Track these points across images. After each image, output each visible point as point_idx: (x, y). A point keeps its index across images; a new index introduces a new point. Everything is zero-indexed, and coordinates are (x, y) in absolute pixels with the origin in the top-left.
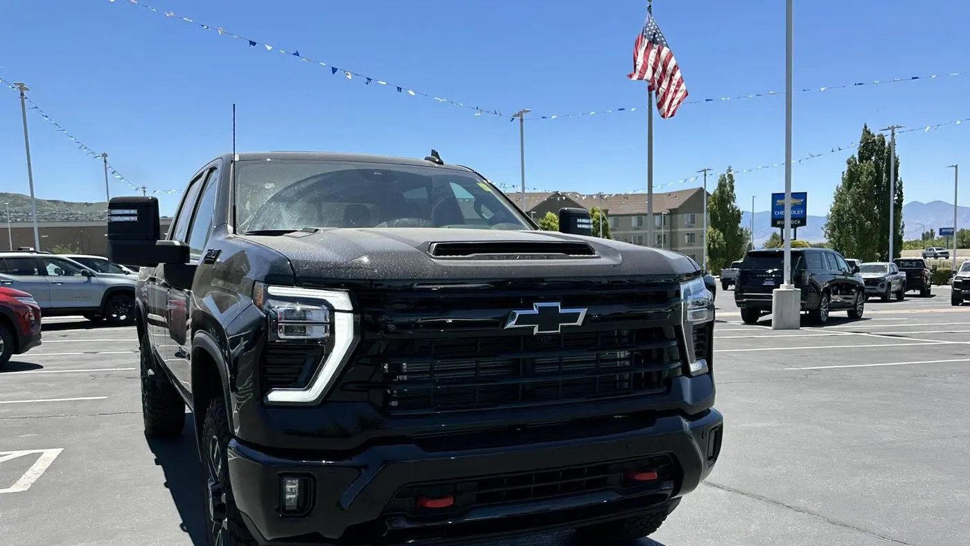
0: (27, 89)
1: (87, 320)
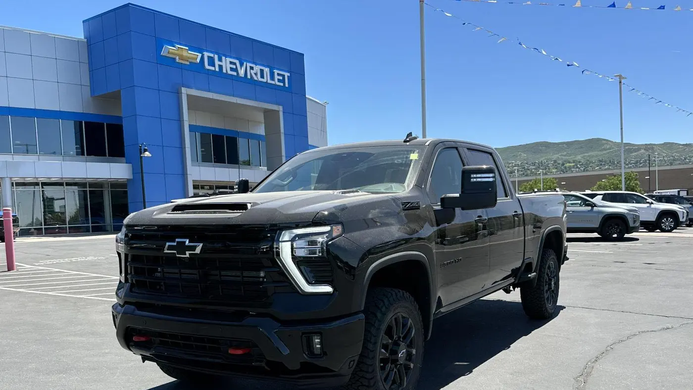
0: (624, 78)
1: (599, 236)
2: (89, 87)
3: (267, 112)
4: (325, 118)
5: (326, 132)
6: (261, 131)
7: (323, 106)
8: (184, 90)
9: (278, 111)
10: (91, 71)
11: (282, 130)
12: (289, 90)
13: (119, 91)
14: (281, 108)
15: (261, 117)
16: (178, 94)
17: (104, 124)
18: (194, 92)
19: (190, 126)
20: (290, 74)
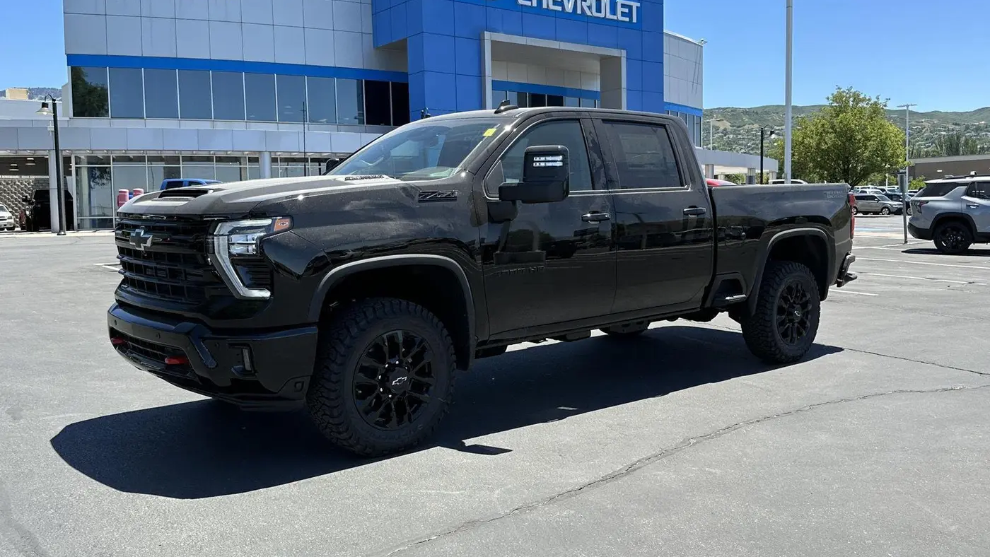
2: (372, 35)
3: (604, 60)
4: (700, 64)
5: (702, 84)
6: (596, 86)
7: (699, 47)
8: (487, 35)
9: (619, 58)
10: (375, 14)
11: (624, 84)
12: (638, 27)
13: (405, 40)
14: (624, 53)
15: (596, 66)
16: (480, 41)
17: (388, 83)
18: (502, 37)
19: (493, 82)
20: (641, 5)
